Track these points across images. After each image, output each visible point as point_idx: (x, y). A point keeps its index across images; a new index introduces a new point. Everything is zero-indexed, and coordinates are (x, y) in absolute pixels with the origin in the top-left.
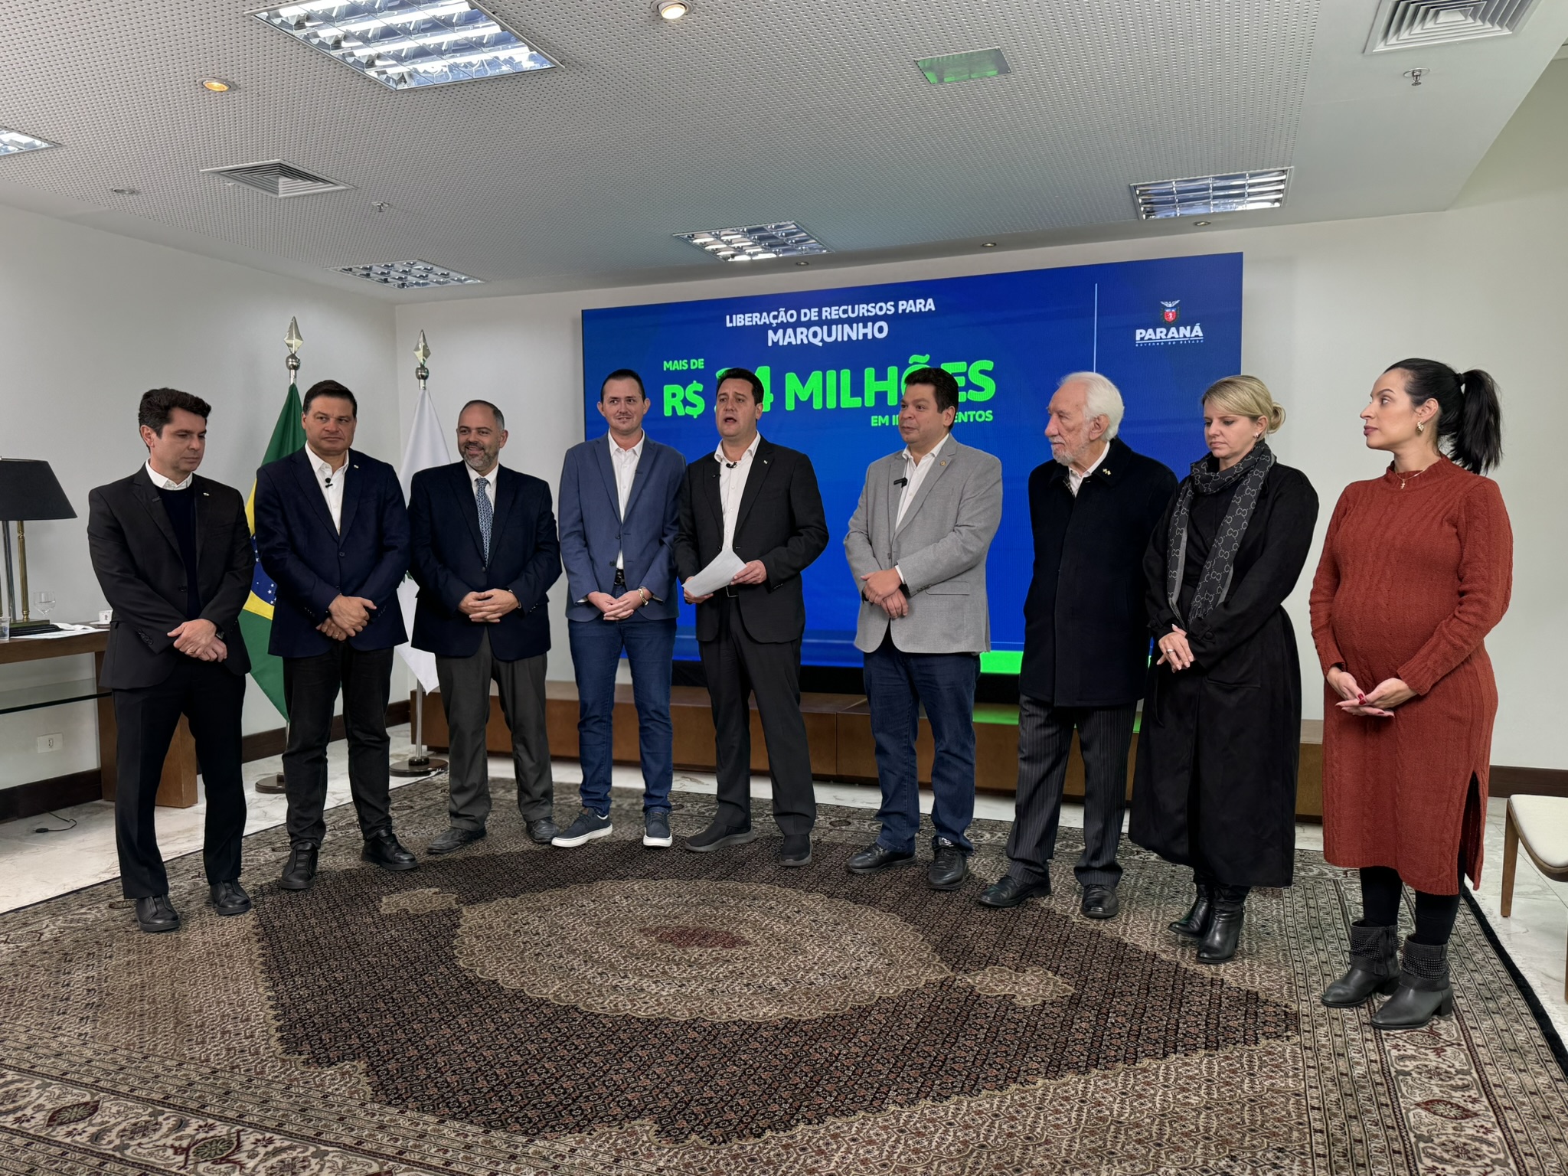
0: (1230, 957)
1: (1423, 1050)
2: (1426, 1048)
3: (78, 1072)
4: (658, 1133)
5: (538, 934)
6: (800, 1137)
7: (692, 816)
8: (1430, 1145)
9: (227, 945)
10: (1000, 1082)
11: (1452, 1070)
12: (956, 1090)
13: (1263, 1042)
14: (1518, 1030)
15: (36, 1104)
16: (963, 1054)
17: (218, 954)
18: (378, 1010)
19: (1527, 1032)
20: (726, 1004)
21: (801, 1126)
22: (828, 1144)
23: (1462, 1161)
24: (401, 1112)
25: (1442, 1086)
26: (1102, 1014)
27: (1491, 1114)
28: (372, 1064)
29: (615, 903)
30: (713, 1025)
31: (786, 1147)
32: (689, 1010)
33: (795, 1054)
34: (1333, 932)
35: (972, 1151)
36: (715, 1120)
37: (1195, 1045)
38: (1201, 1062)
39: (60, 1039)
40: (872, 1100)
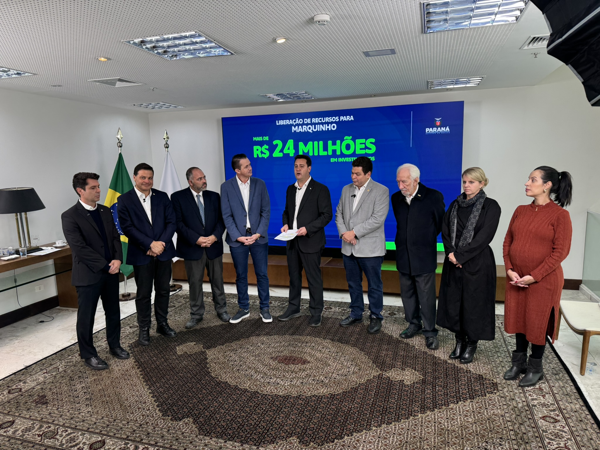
0: (471, 361)
1: (539, 396)
2: (540, 395)
3: (92, 428)
4: (299, 442)
5: (236, 361)
6: (346, 442)
7: (276, 307)
8: (547, 433)
9: (127, 371)
10: (407, 416)
11: (549, 404)
12: (393, 420)
13: (488, 395)
14: (567, 387)
15: (82, 442)
16: (392, 405)
17: (125, 375)
18: (190, 396)
19: (570, 388)
20: (308, 388)
21: (346, 437)
22: (356, 444)
23: (558, 439)
24: (210, 439)
25: (547, 410)
26: (434, 387)
27: (564, 420)
28: (194, 419)
29: (259, 346)
30: (306, 397)
31: (343, 446)
32: (296, 391)
33: (336, 408)
34: (502, 349)
35: (404, 444)
36: (317, 436)
37: (466, 398)
38: (469, 404)
39: (81, 414)
40: (367, 426)
